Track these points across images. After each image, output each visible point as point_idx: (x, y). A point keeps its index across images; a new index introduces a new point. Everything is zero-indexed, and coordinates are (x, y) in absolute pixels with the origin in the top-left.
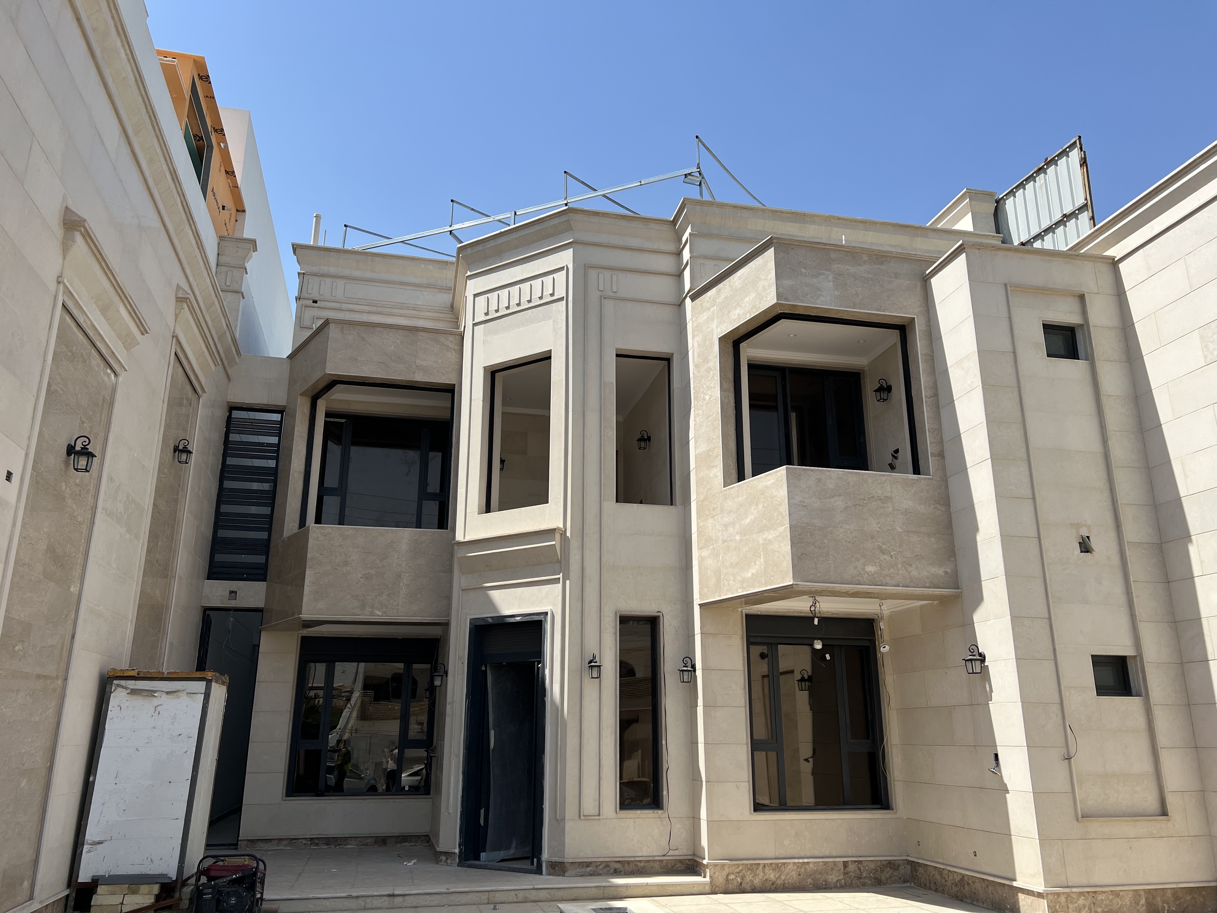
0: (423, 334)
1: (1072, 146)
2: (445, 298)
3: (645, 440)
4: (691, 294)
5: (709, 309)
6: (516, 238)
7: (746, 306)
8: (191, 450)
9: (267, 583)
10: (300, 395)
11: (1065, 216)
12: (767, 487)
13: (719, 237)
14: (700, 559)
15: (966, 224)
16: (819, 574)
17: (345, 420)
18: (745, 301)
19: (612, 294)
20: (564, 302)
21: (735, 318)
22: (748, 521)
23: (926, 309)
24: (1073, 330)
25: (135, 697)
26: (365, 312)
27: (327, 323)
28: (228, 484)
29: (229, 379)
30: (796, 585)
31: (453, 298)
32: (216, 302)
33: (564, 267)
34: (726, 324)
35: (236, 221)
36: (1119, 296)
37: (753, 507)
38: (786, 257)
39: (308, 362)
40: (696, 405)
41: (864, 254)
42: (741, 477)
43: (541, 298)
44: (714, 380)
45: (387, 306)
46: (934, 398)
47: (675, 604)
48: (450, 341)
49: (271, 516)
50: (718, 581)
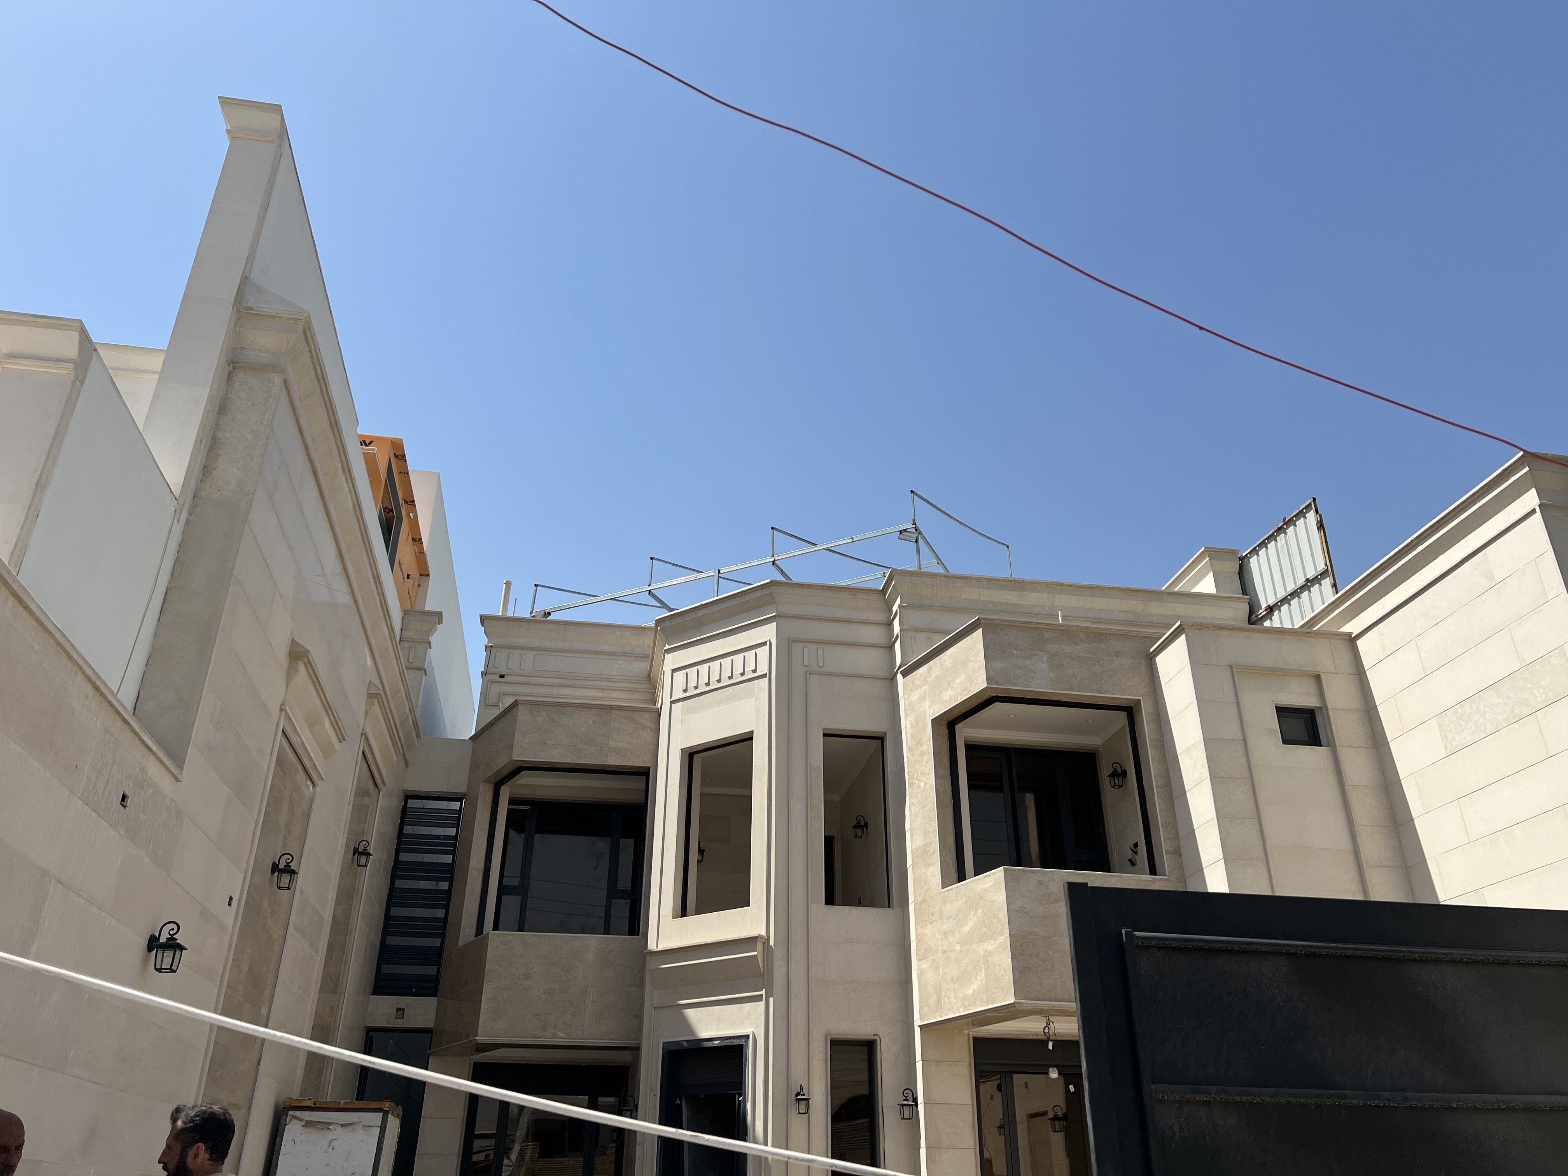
0: (616, 713)
1: (1308, 507)
2: (641, 667)
3: (862, 826)
4: (902, 669)
5: (921, 687)
6: (718, 610)
7: (957, 687)
8: (371, 853)
9: (438, 999)
10: (483, 782)
11: (1307, 580)
12: (985, 890)
13: (931, 608)
14: (920, 971)
15: (1207, 585)
16: (1043, 991)
17: (529, 807)
18: (956, 682)
19: (818, 669)
20: (767, 679)
21: (947, 699)
22: (967, 928)
23: (1152, 689)
24: (1312, 713)
25: (309, 1130)
26: (555, 686)
27: (515, 704)
28: (400, 884)
29: (406, 764)
30: (1018, 1003)
31: (651, 668)
32: (402, 688)
33: (767, 642)
34: (938, 705)
35: (419, 586)
36: (1360, 675)
37: (973, 913)
38: (996, 638)
39: (492, 746)
40: (910, 793)
41: (1081, 632)
42: (961, 877)
43: (742, 674)
44: (929, 765)
45: (579, 678)
46: (1166, 788)
47: (894, 1025)
48: (646, 720)
49: (445, 920)
50: (939, 998)
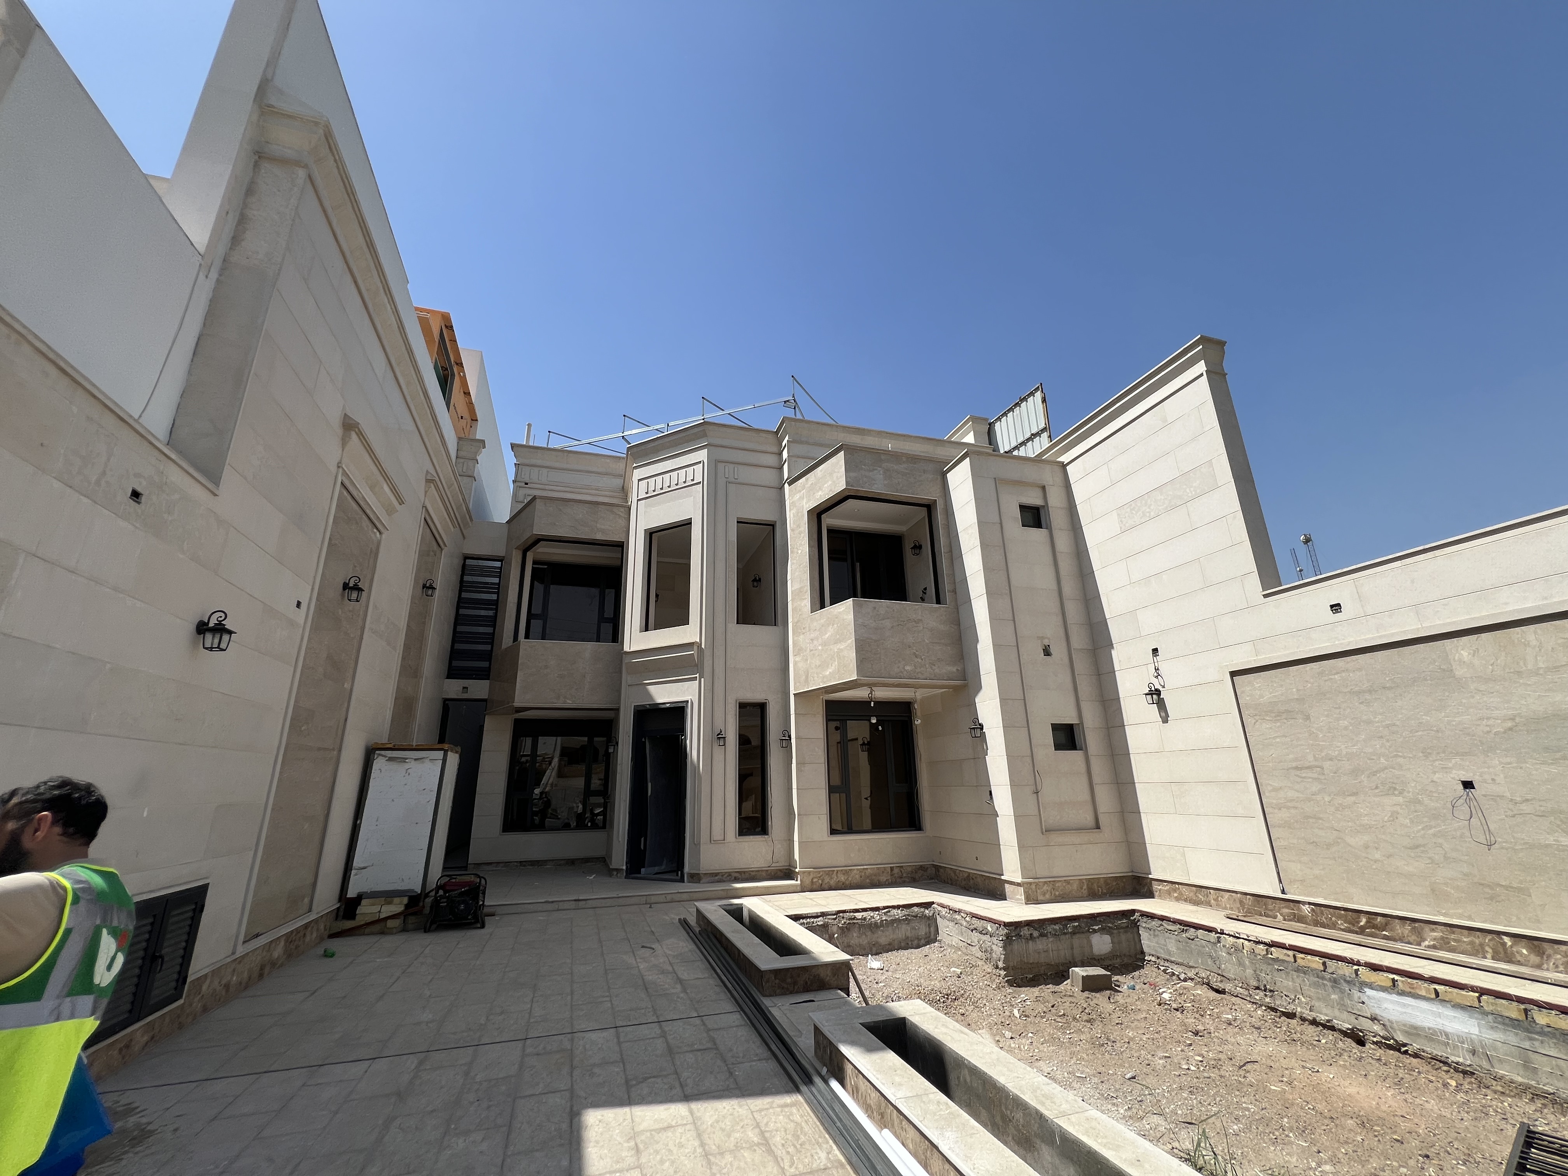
0: (602, 507)
1: (1037, 389)
2: (619, 482)
3: (757, 580)
4: (788, 481)
5: (800, 491)
6: (668, 441)
7: (825, 490)
8: (435, 587)
9: (490, 681)
10: (515, 548)
11: (1032, 435)
12: (840, 613)
13: (807, 443)
14: (795, 662)
15: (970, 439)
16: (874, 672)
17: (547, 566)
18: (825, 486)
19: (734, 480)
20: (701, 485)
21: (818, 497)
22: (827, 636)
23: (944, 494)
24: (1038, 509)
25: (391, 763)
27: (534, 498)
28: (462, 611)
29: (464, 537)
30: (859, 679)
31: (624, 482)
32: (455, 483)
33: (701, 461)
34: (812, 502)
35: (471, 427)
36: (1067, 486)
37: (830, 627)
38: (852, 457)
39: (520, 526)
40: (792, 557)
41: (904, 456)
42: (822, 606)
43: (685, 482)
44: (804, 539)
45: (578, 487)
46: (950, 553)
47: (778, 694)
48: (621, 512)
49: (494, 633)
50: (807, 677)
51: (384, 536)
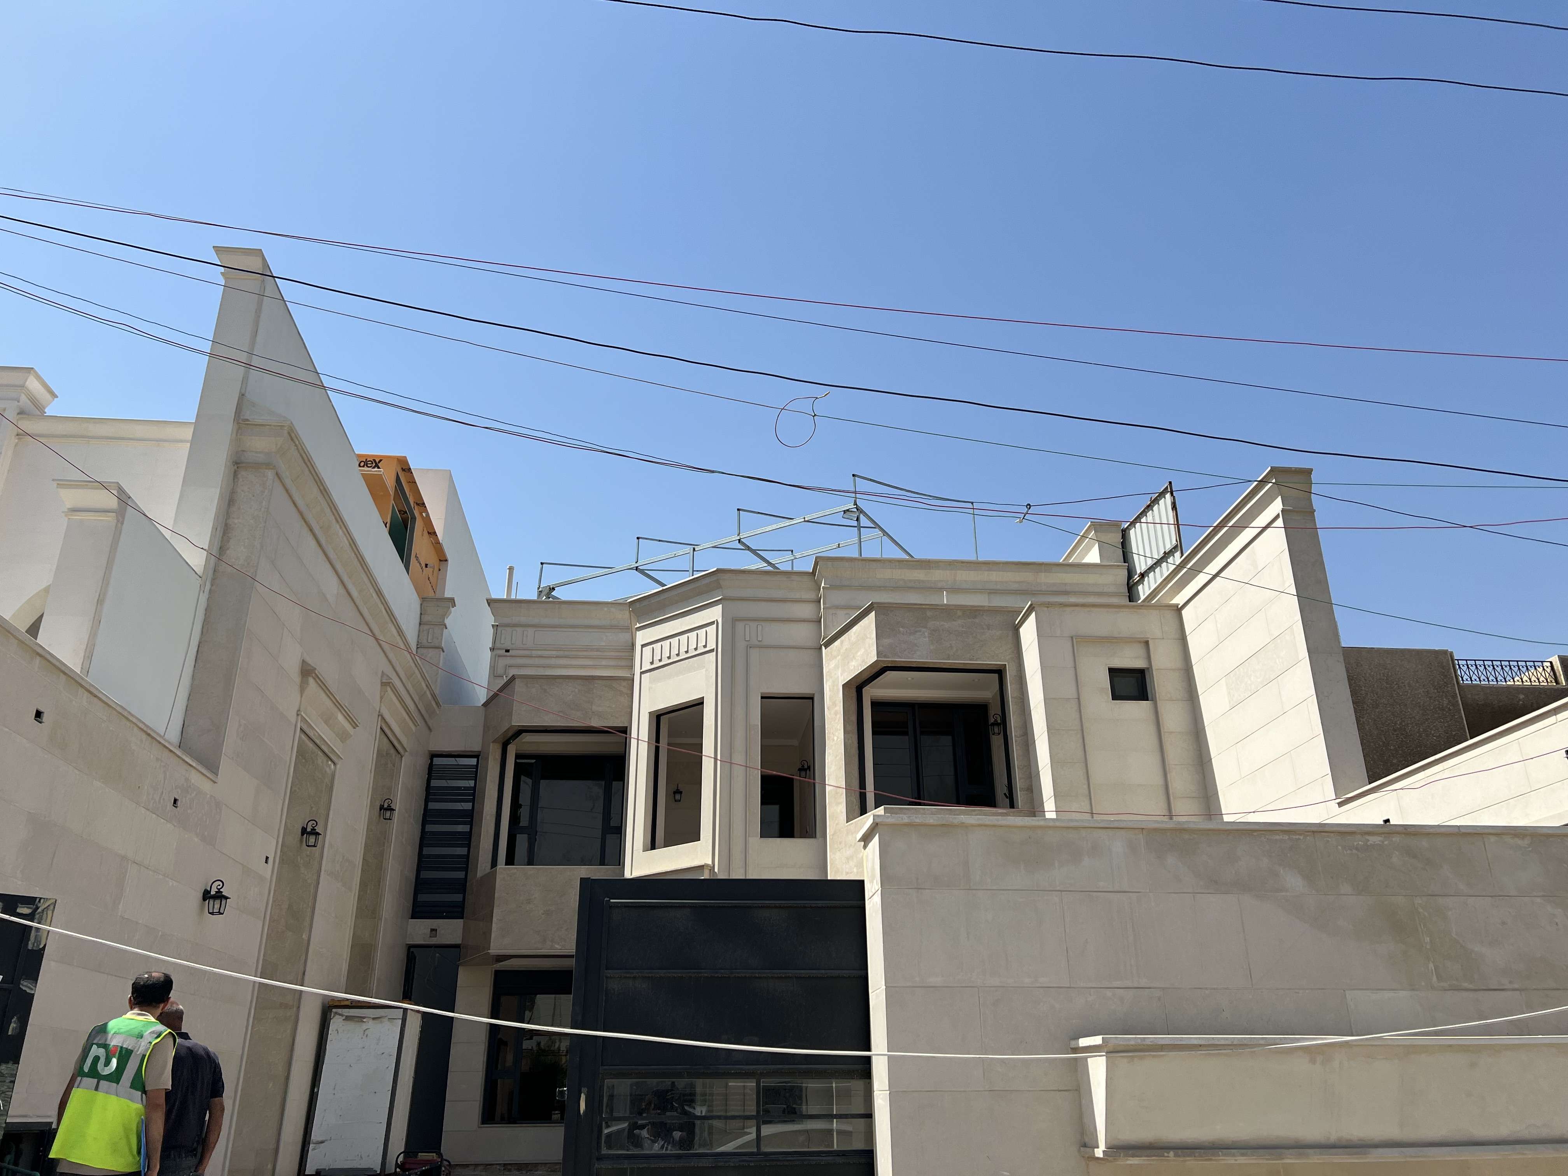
0: (598, 682)
1: (1166, 491)
2: (624, 638)
3: (805, 769)
4: (825, 641)
5: (836, 658)
6: (676, 594)
7: (858, 660)
8: (394, 809)
9: (464, 921)
10: (492, 742)
11: (1166, 552)
13: (849, 587)
15: (1092, 556)
17: (535, 761)
18: (859, 654)
19: (757, 643)
20: (715, 653)
21: (853, 668)
23: (1017, 655)
24: (1142, 672)
25: (348, 1023)
26: (553, 657)
27: (513, 678)
28: (430, 828)
29: (430, 729)
33: (714, 621)
34: (846, 673)
35: (440, 570)
36: (1182, 639)
38: (886, 619)
39: (498, 712)
41: (958, 610)
42: (863, 811)
43: (697, 648)
44: (840, 723)
45: (572, 649)
46: (1025, 737)
48: (622, 687)
49: (467, 856)
51: (338, 766)
